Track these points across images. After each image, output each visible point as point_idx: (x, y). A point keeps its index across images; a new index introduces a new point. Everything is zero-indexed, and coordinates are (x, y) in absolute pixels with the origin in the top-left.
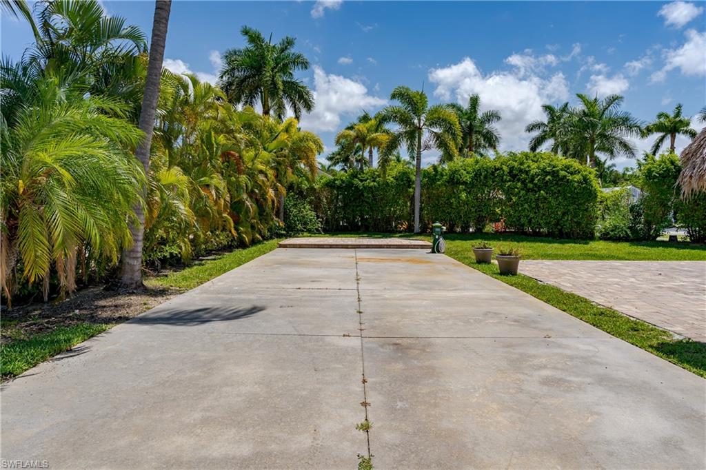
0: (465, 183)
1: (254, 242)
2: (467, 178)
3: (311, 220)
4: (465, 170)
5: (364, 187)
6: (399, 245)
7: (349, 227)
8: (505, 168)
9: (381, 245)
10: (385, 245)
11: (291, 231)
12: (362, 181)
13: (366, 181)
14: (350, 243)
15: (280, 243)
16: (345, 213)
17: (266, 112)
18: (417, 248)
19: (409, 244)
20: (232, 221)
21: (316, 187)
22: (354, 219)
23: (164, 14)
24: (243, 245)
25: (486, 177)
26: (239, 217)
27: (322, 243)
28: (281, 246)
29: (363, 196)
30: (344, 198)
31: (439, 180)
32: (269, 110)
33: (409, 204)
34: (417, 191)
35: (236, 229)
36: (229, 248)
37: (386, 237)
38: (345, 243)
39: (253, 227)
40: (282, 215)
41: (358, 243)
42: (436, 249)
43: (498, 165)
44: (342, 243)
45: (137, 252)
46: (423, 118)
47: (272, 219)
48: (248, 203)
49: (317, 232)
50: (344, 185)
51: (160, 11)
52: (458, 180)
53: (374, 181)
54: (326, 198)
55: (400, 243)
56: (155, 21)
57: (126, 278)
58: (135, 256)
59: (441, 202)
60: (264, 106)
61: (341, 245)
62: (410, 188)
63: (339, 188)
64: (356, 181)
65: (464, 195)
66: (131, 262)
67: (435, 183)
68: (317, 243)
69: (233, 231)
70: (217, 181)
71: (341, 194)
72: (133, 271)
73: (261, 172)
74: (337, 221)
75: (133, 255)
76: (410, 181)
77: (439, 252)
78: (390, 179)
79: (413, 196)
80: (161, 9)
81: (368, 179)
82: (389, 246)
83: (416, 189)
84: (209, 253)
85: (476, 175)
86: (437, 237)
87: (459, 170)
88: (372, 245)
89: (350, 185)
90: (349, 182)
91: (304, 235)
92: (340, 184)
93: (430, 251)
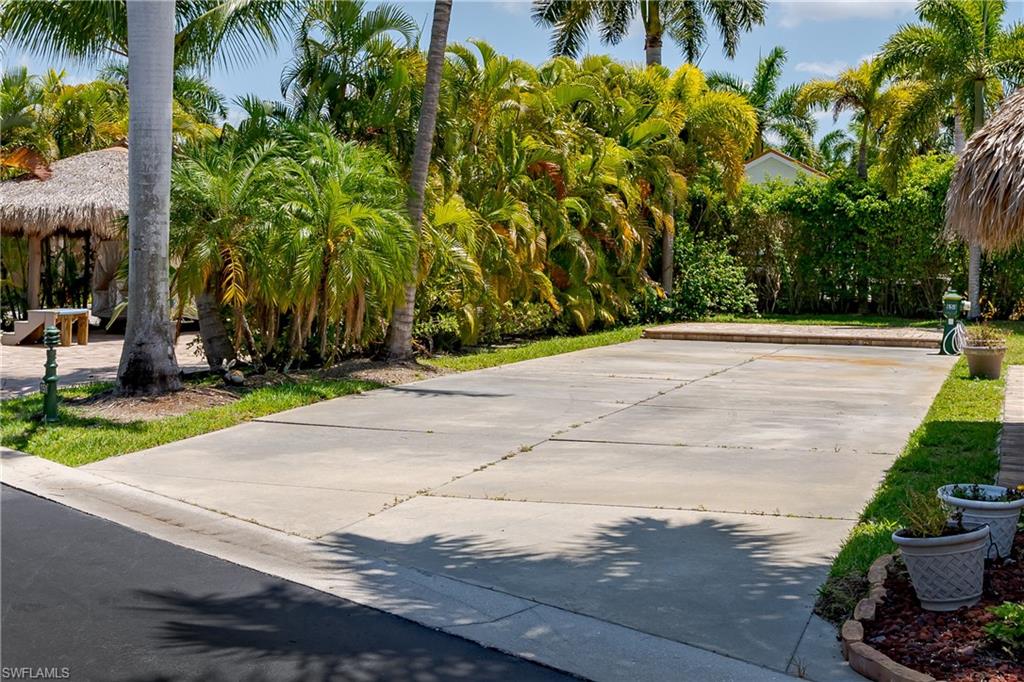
1: (598, 326)
5: (859, 212)
6: (889, 340)
9: (852, 339)
11: (690, 307)
12: (855, 198)
13: (863, 198)
15: (648, 330)
17: (653, 42)
20: (548, 283)
21: (759, 210)
23: (443, 27)
24: (575, 330)
26: (567, 275)
28: (648, 335)
29: (858, 231)
32: (659, 34)
35: (562, 300)
36: (546, 333)
39: (597, 297)
40: (669, 274)
42: (946, 347)
45: (408, 315)
47: (643, 283)
48: (583, 250)
49: (747, 313)
50: (815, 207)
51: (437, 24)
53: (883, 197)
56: (432, 35)
57: (395, 346)
58: (405, 320)
60: (648, 26)
63: (805, 212)
64: (842, 199)
66: (401, 327)
69: (553, 300)
70: (520, 215)
71: (810, 227)
72: (403, 338)
73: (610, 188)
75: (403, 319)
77: (952, 353)
78: (917, 194)
80: (440, 21)
81: (868, 193)
84: (509, 338)
86: (951, 322)
88: (831, 338)
89: (829, 208)
90: (825, 199)
91: (715, 318)
92: (806, 204)
93: (939, 350)
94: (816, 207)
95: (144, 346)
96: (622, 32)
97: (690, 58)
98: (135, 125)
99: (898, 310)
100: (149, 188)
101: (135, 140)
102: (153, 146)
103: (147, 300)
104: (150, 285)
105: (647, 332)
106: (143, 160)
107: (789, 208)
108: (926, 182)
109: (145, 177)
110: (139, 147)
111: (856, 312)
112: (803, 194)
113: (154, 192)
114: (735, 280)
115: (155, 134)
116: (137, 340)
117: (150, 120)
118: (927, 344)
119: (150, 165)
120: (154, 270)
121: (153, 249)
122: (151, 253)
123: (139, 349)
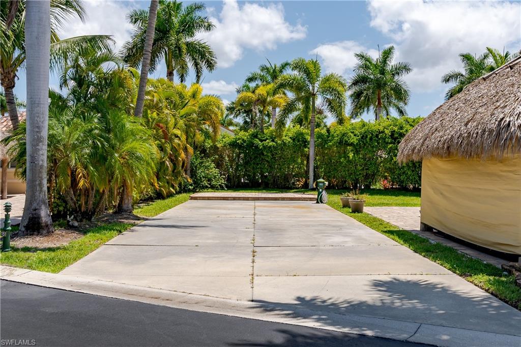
0: (352, 144)
1: (170, 195)
2: (354, 140)
3: (215, 177)
4: (353, 133)
5: (264, 147)
6: (292, 198)
7: (250, 184)
8: (386, 131)
9: (277, 198)
10: (279, 198)
11: (198, 186)
12: (261, 141)
13: (265, 141)
14: (250, 196)
15: (191, 196)
16: (246, 170)
17: (170, 74)
18: (307, 200)
19: (301, 197)
20: (155, 177)
21: (219, 145)
22: (254, 177)
24: (159, 196)
25: (371, 139)
26: (158, 174)
27: (226, 196)
28: (192, 198)
29: (263, 154)
30: (245, 156)
31: (331, 141)
32: (172, 71)
33: (305, 162)
34: (311, 151)
36: (150, 199)
37: (282, 192)
38: (246, 196)
39: (168, 182)
40: (189, 172)
41: (257, 196)
42: (319, 200)
43: (381, 129)
44: (243, 196)
46: (317, 85)
47: (182, 176)
48: (168, 163)
49: (222, 188)
52: (346, 141)
53: (273, 141)
54: (229, 156)
55: (293, 197)
59: (333, 161)
60: (168, 68)
61: (243, 198)
62: (306, 148)
63: (240, 147)
64: (257, 141)
65: (351, 155)
67: (327, 144)
68: (223, 196)
69: (156, 184)
71: (242, 153)
73: (177, 136)
74: (239, 178)
76: (306, 142)
77: (322, 202)
78: (287, 140)
79: (309, 155)
81: (267, 139)
82: (283, 199)
83: (310, 148)
85: (362, 138)
86: (321, 190)
87: (347, 133)
88: (269, 198)
89: (251, 145)
90: (250, 141)
91: (209, 190)
92: (241, 143)
93: (316, 202)
94: (245, 144)
95: (37, 211)
96: (154, 69)
97: (182, 81)
98: (32, 101)
99: (277, 185)
100: (39, 132)
101: (32, 108)
102: (42, 112)
103: (38, 187)
104: (40, 180)
105: (192, 197)
106: (36, 118)
107: (234, 145)
108: (291, 135)
109: (37, 127)
110: (34, 112)
111: (260, 187)
112: (239, 139)
113: (42, 134)
114: (216, 175)
115: (42, 106)
116: (33, 207)
117: (40, 99)
118: (306, 199)
119: (40, 121)
120: (41, 173)
121: (41, 162)
122: (40, 164)
123: (34, 212)
